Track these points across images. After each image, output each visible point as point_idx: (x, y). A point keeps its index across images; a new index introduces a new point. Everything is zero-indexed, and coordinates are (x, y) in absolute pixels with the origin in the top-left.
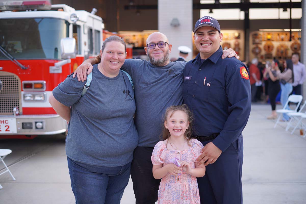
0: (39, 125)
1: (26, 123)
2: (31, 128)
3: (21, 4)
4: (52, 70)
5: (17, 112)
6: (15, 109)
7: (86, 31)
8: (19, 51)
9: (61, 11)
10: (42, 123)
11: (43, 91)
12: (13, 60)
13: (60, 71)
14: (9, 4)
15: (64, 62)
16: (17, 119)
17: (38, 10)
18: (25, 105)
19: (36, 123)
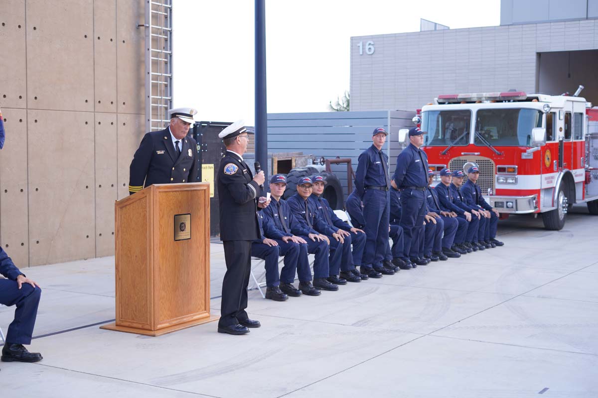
0: (510, 204)
1: (498, 202)
2: (503, 207)
3: (498, 96)
4: (524, 156)
5: (491, 193)
6: (489, 190)
7: (562, 117)
8: (494, 138)
9: (536, 101)
10: (512, 202)
11: (515, 175)
12: (490, 146)
13: (531, 157)
14: (488, 96)
15: (535, 149)
16: (490, 198)
17: (514, 101)
18: (498, 186)
19: (507, 202)
